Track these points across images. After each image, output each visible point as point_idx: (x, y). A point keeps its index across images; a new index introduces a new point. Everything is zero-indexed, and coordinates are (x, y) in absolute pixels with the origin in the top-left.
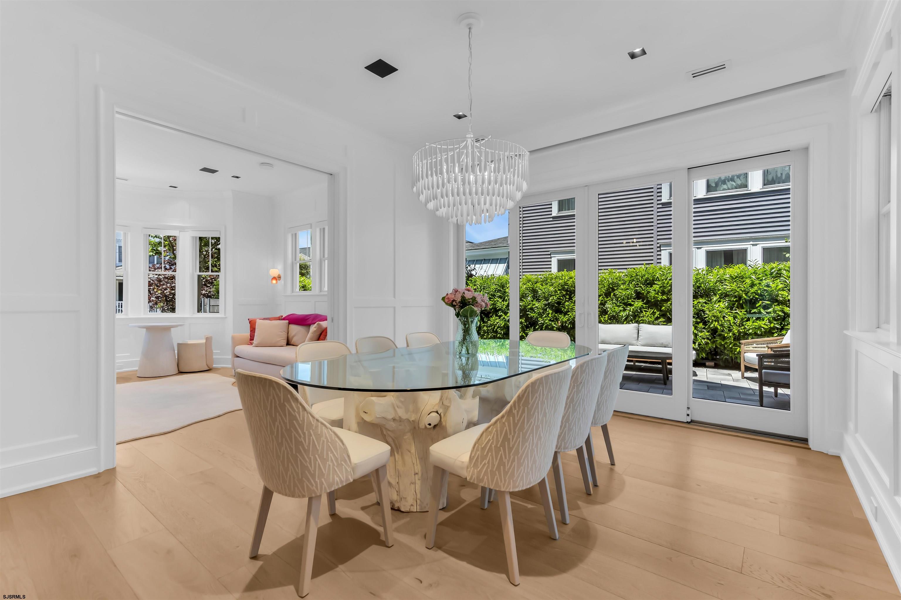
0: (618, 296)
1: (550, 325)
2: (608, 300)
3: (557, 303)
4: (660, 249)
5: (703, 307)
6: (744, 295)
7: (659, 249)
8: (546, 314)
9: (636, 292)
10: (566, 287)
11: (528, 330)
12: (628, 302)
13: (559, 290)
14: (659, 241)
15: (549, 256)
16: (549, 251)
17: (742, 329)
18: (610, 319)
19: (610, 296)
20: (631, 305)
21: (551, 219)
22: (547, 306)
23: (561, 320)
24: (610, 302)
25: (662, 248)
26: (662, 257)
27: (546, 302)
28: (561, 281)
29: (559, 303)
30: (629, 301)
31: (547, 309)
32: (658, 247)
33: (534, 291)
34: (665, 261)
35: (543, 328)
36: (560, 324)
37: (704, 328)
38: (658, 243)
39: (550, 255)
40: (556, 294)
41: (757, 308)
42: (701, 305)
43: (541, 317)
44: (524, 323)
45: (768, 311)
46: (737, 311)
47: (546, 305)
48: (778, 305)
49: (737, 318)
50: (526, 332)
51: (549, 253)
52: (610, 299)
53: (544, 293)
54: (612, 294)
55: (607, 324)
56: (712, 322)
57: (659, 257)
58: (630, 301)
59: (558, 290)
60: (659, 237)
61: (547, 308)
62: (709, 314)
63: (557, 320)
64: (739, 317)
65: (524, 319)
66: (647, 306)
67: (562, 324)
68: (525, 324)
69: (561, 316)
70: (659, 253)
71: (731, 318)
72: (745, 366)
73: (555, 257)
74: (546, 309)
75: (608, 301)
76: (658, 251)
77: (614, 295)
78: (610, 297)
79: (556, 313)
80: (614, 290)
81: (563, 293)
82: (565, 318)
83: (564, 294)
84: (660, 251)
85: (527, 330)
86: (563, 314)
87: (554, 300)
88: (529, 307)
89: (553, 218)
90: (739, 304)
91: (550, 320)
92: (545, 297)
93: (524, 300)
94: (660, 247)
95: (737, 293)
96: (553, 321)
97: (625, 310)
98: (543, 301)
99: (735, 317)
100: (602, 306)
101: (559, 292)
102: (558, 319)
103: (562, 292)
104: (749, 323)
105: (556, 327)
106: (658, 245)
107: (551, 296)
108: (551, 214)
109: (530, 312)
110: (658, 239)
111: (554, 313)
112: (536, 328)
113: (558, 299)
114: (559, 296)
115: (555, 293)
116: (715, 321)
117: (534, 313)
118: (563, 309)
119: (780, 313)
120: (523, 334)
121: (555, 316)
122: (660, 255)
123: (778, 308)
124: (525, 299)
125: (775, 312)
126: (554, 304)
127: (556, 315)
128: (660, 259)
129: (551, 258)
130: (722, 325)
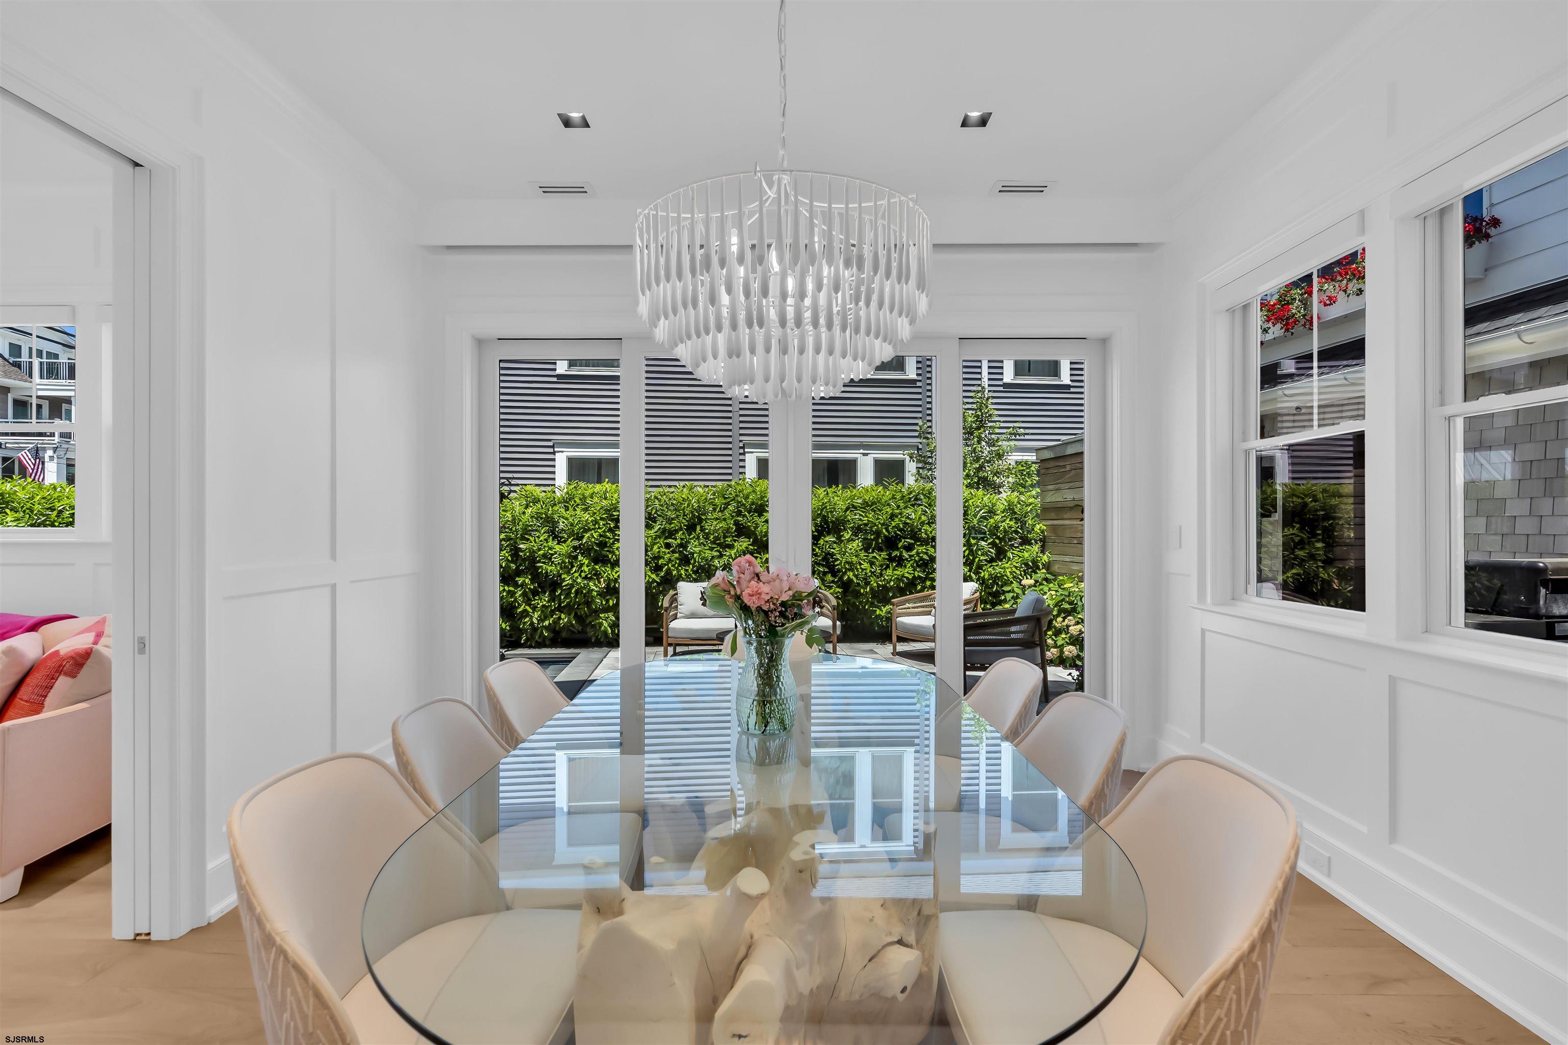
0: (707, 531)
1: (584, 588)
2: (691, 539)
3: (599, 545)
4: (744, 450)
5: (831, 548)
6: (884, 531)
7: (741, 451)
8: (577, 566)
9: (736, 523)
10: (615, 513)
11: (538, 600)
12: (725, 541)
13: (602, 519)
14: (742, 438)
15: (551, 450)
16: (550, 440)
17: (881, 581)
18: (695, 572)
19: (695, 531)
20: (731, 547)
21: (555, 379)
22: (578, 551)
23: (607, 576)
24: (695, 541)
25: (746, 450)
26: (747, 464)
27: (576, 543)
28: (605, 503)
29: (602, 545)
30: (727, 541)
31: (577, 555)
32: (741, 448)
33: (549, 522)
34: (751, 471)
35: (570, 593)
36: (604, 585)
37: (833, 582)
38: (741, 441)
39: (553, 447)
40: (597, 526)
41: (898, 549)
42: (830, 546)
43: (568, 573)
44: (529, 585)
45: (912, 554)
46: (875, 554)
47: (575, 548)
48: (922, 545)
49: (875, 565)
50: (533, 603)
51: (551, 444)
52: (694, 537)
53: (572, 525)
54: (698, 528)
55: (691, 581)
56: (845, 573)
57: (741, 464)
58: (729, 539)
59: (600, 520)
60: (742, 432)
61: (578, 553)
62: (841, 561)
63: (598, 575)
64: (877, 563)
65: (529, 577)
66: (756, 548)
67: (608, 585)
68: (532, 587)
69: (606, 570)
70: (742, 457)
71: (865, 565)
72: (898, 637)
73: (562, 452)
74: (576, 558)
75: (692, 541)
76: (741, 454)
77: (702, 530)
78: (695, 533)
79: (596, 564)
80: (700, 521)
81: (610, 524)
82: (614, 573)
83: (612, 526)
84: (744, 454)
85: (535, 600)
86: (609, 565)
87: (594, 538)
88: (541, 552)
89: (558, 376)
90: (877, 543)
91: (586, 578)
92: (571, 534)
93: (531, 538)
94: (743, 448)
95: (876, 527)
96: (590, 579)
97: (721, 556)
98: (571, 541)
99: (872, 564)
100: (681, 549)
101: (601, 523)
102: (600, 574)
103: (607, 523)
104: (889, 572)
105: (596, 591)
106: (741, 445)
107: (586, 531)
108: (555, 370)
109: (544, 563)
110: (741, 435)
111: (593, 564)
112: (557, 594)
113: (601, 536)
114: (604, 531)
115: (595, 525)
116: (849, 570)
117: (551, 565)
118: (610, 556)
119: (925, 557)
120: (527, 608)
121: (594, 569)
122: (744, 460)
123: (922, 549)
124: (532, 536)
125: (918, 554)
126: (593, 548)
127: (597, 567)
128: (744, 467)
129: (554, 453)
130: (856, 576)
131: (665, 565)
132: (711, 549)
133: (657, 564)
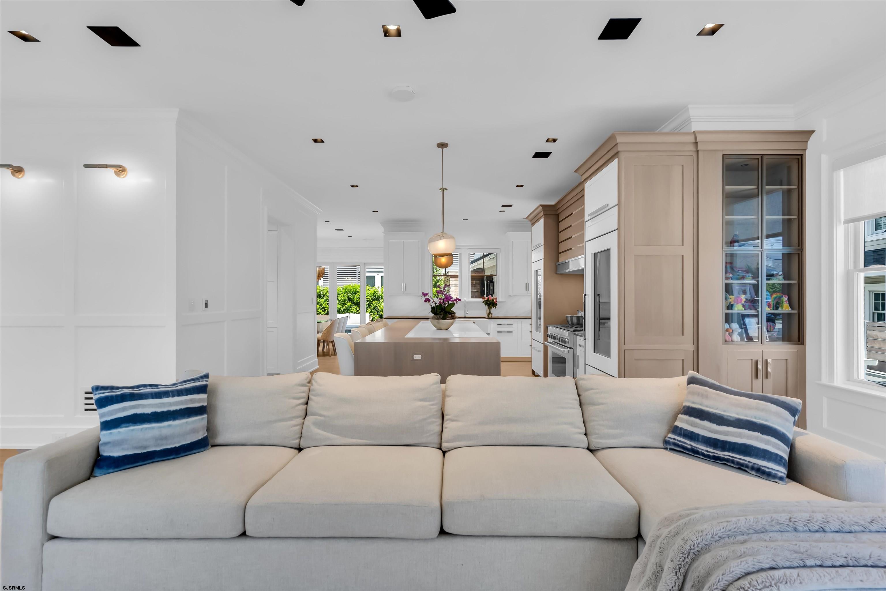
32: (359, 272)
58: (345, 302)
131: (327, 309)
132: (340, 305)
133: (324, 309)
